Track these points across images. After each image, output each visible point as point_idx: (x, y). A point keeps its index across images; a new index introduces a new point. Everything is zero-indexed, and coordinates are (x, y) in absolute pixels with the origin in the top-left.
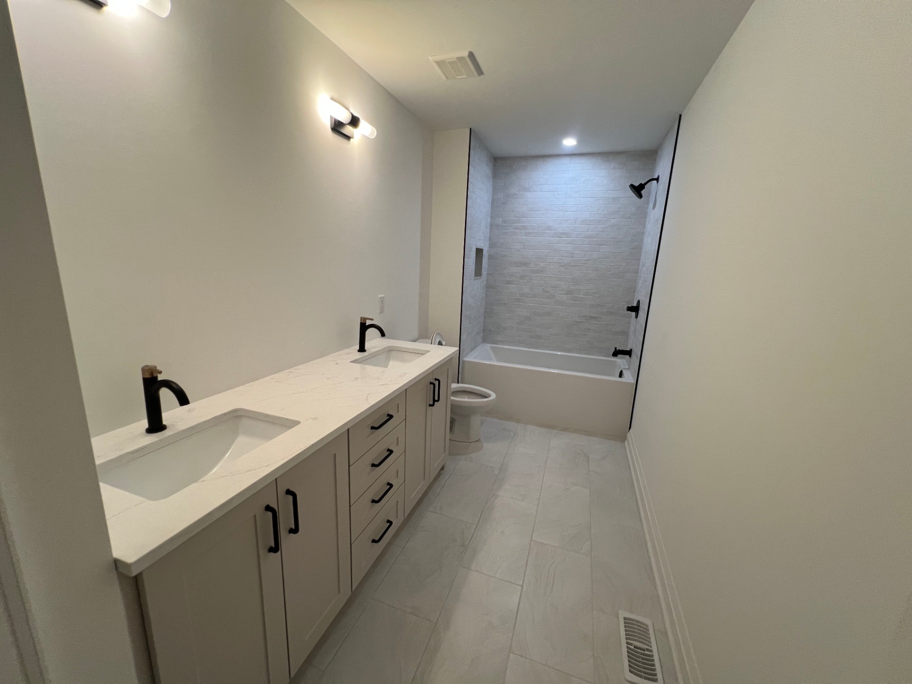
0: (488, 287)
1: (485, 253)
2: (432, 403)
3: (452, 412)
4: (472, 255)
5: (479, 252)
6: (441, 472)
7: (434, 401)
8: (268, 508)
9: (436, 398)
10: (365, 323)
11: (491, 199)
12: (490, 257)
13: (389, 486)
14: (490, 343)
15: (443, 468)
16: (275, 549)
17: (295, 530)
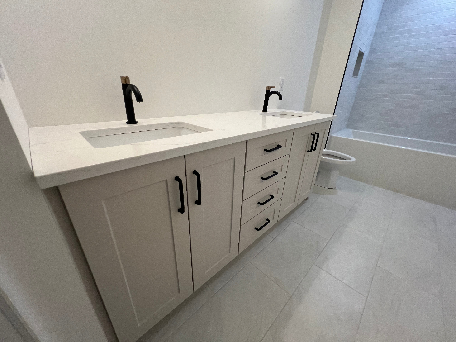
0: (361, 86)
1: (365, 57)
2: (310, 150)
3: (320, 167)
4: (355, 55)
5: (361, 54)
6: (306, 201)
7: (312, 149)
8: (177, 179)
9: (314, 148)
10: (269, 91)
11: (381, 9)
12: (368, 62)
13: (271, 197)
14: (351, 129)
15: (307, 199)
16: (181, 210)
17: (198, 202)
